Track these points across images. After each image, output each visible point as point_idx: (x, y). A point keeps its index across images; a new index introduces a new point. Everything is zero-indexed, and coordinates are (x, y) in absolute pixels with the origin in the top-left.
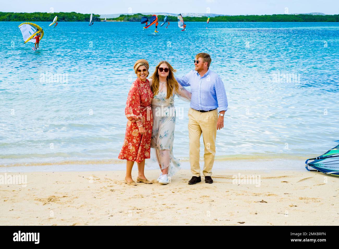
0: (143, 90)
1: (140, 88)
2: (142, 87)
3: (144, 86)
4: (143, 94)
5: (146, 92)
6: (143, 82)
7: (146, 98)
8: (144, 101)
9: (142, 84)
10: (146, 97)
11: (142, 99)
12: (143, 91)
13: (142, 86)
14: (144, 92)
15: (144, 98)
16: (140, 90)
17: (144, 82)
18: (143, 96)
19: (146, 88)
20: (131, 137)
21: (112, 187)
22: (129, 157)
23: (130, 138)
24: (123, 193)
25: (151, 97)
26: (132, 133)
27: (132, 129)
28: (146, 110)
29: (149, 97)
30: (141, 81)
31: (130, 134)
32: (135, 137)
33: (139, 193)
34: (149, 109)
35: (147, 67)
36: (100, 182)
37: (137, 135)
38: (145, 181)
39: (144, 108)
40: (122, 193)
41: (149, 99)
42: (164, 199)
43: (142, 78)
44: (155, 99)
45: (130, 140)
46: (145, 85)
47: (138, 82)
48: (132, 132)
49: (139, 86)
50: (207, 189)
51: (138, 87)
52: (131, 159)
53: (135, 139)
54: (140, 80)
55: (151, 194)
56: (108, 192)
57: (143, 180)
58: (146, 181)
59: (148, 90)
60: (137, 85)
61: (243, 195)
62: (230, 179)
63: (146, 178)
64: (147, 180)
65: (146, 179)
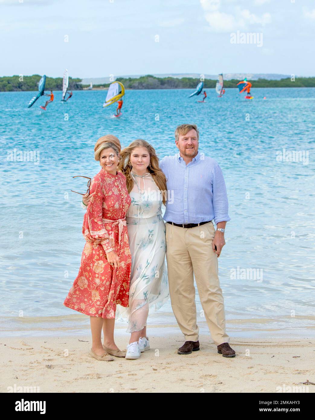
0: (112, 188)
1: (105, 184)
2: (110, 184)
3: (114, 183)
4: (110, 194)
5: (116, 192)
6: (110, 174)
7: (117, 203)
8: (113, 207)
9: (109, 179)
10: (116, 201)
11: (110, 203)
12: (112, 190)
13: (109, 182)
14: (113, 193)
15: (113, 203)
16: (105, 187)
17: (113, 176)
18: (112, 198)
19: (118, 186)
20: (91, 274)
21: (50, 362)
22: (91, 310)
23: (90, 276)
24: (68, 370)
25: (128, 203)
26: (93, 267)
27: (94, 260)
28: (117, 226)
29: (124, 202)
30: (108, 173)
31: (90, 269)
32: (99, 275)
33: (95, 371)
34: (122, 223)
35: (116, 148)
36: (32, 353)
37: (102, 271)
38: (115, 353)
39: (113, 222)
40: (65, 372)
41: (123, 206)
42: (136, 380)
43: (109, 169)
44: (134, 205)
45: (90, 279)
46: (115, 180)
47: (102, 176)
48: (93, 265)
49: (103, 180)
50: (215, 364)
51: (101, 182)
52: (94, 312)
53: (98, 277)
54: (106, 172)
55: (116, 373)
56: (42, 370)
57: (112, 350)
58: (118, 353)
59: (122, 190)
60: (100, 178)
61: (277, 373)
62: (259, 347)
63: (116, 347)
64: (119, 351)
65: (118, 349)
